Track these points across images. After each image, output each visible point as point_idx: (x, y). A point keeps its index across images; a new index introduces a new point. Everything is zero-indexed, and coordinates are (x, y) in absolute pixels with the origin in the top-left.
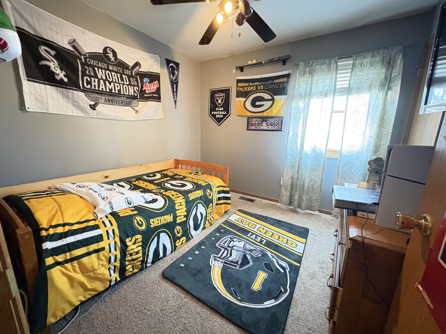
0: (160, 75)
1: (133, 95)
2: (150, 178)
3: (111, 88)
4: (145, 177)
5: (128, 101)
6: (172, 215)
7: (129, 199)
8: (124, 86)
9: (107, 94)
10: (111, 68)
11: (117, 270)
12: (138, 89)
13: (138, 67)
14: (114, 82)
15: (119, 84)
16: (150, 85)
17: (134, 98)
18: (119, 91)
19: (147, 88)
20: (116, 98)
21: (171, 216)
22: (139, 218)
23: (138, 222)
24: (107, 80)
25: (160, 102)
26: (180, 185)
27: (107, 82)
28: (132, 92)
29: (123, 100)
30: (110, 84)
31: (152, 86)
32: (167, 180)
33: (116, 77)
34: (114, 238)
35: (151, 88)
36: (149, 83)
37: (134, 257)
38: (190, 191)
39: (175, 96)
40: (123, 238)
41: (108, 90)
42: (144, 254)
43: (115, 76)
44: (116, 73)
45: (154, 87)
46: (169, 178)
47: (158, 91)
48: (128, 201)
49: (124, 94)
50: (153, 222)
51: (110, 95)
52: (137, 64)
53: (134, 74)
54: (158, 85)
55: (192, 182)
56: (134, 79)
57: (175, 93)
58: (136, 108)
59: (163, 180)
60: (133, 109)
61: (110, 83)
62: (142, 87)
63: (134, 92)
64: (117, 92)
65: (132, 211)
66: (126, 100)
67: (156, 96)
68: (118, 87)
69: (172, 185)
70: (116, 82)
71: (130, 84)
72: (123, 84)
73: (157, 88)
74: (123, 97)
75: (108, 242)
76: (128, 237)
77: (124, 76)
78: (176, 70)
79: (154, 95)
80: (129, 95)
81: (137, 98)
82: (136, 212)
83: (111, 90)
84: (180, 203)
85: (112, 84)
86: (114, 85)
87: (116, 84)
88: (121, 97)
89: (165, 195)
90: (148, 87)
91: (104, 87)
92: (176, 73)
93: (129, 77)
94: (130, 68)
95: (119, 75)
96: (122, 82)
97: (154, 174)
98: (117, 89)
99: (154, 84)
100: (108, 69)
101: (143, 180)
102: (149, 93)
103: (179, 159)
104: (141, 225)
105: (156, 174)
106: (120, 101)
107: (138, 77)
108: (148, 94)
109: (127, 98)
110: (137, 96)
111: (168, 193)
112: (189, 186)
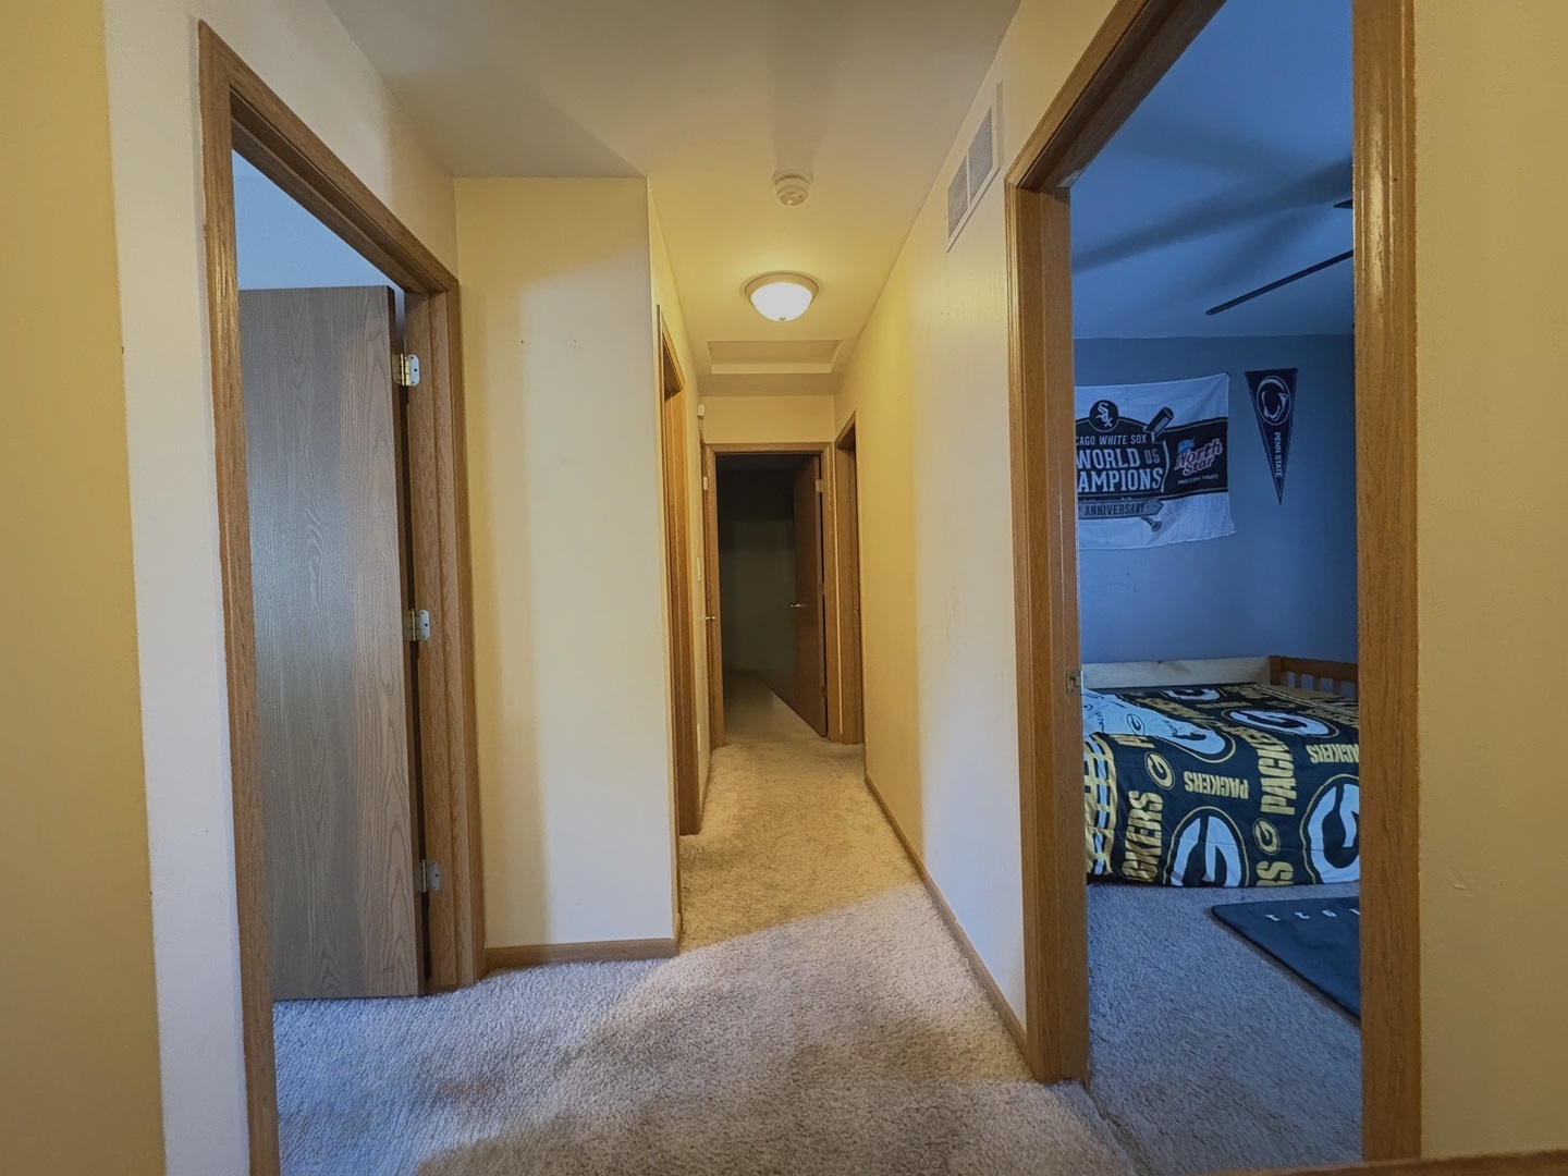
0: (1229, 421)
1: (1148, 487)
2: (1183, 697)
3: (1099, 483)
4: (1171, 694)
5: (1135, 503)
6: (1245, 782)
7: (1135, 719)
8: (1130, 472)
9: (1091, 498)
10: (1103, 441)
11: (1109, 848)
12: (1161, 472)
13: (1165, 420)
14: (1108, 470)
15: (1119, 470)
16: (1196, 453)
17: (1152, 493)
18: (1118, 485)
19: (1186, 463)
20: (1109, 503)
21: (1242, 783)
22: (1157, 759)
23: (1154, 766)
24: (1094, 468)
25: (1226, 491)
26: (1282, 721)
27: (1093, 473)
28: (1146, 482)
29: (1124, 504)
30: (1099, 475)
31: (1203, 454)
32: (1238, 707)
33: (1112, 459)
34: (1107, 778)
35: (1199, 462)
36: (1193, 449)
37: (1144, 839)
38: (1317, 740)
39: (1279, 466)
40: (1124, 787)
41: (1094, 490)
42: (1165, 844)
43: (1110, 456)
44: (1113, 448)
45: (1206, 455)
46: (1244, 704)
47: (1221, 464)
48: (1133, 722)
49: (1128, 491)
50: (1193, 781)
51: (1096, 499)
52: (1165, 414)
53: (1153, 440)
54: (1221, 449)
55: (1330, 721)
56: (1154, 450)
57: (1278, 457)
58: (1156, 519)
59: (1224, 705)
60: (1147, 520)
61: (1099, 473)
62: (1173, 464)
63: (1153, 479)
64: (1112, 489)
65: (1143, 741)
66: (1131, 504)
67: (1215, 479)
68: (1114, 478)
69: (1250, 717)
70: (1112, 469)
71: (1144, 466)
72: (1127, 469)
73: (1216, 457)
74: (1125, 497)
75: (1096, 781)
76: (1133, 789)
77: (1129, 450)
78: (1281, 391)
79: (1208, 477)
80: (1138, 490)
81: (1161, 494)
82: (1151, 746)
83: (1100, 488)
84: (1276, 761)
85: (1104, 473)
86: (1108, 475)
87: (1111, 473)
88: (1119, 498)
89: (1229, 733)
90: (1190, 459)
91: (1086, 485)
92: (1284, 400)
93: (1141, 448)
94: (1145, 427)
95: (1118, 451)
96: (1126, 465)
97: (1198, 689)
98: (1112, 482)
99: (1208, 448)
100: (1098, 446)
101: (1163, 698)
102: (1193, 475)
103: (1288, 656)
104: (1163, 776)
105: (1205, 690)
106: (1118, 508)
107: (1164, 443)
108: (1188, 477)
109: (1133, 497)
110: (1159, 488)
111: (1240, 732)
112: (1315, 728)
